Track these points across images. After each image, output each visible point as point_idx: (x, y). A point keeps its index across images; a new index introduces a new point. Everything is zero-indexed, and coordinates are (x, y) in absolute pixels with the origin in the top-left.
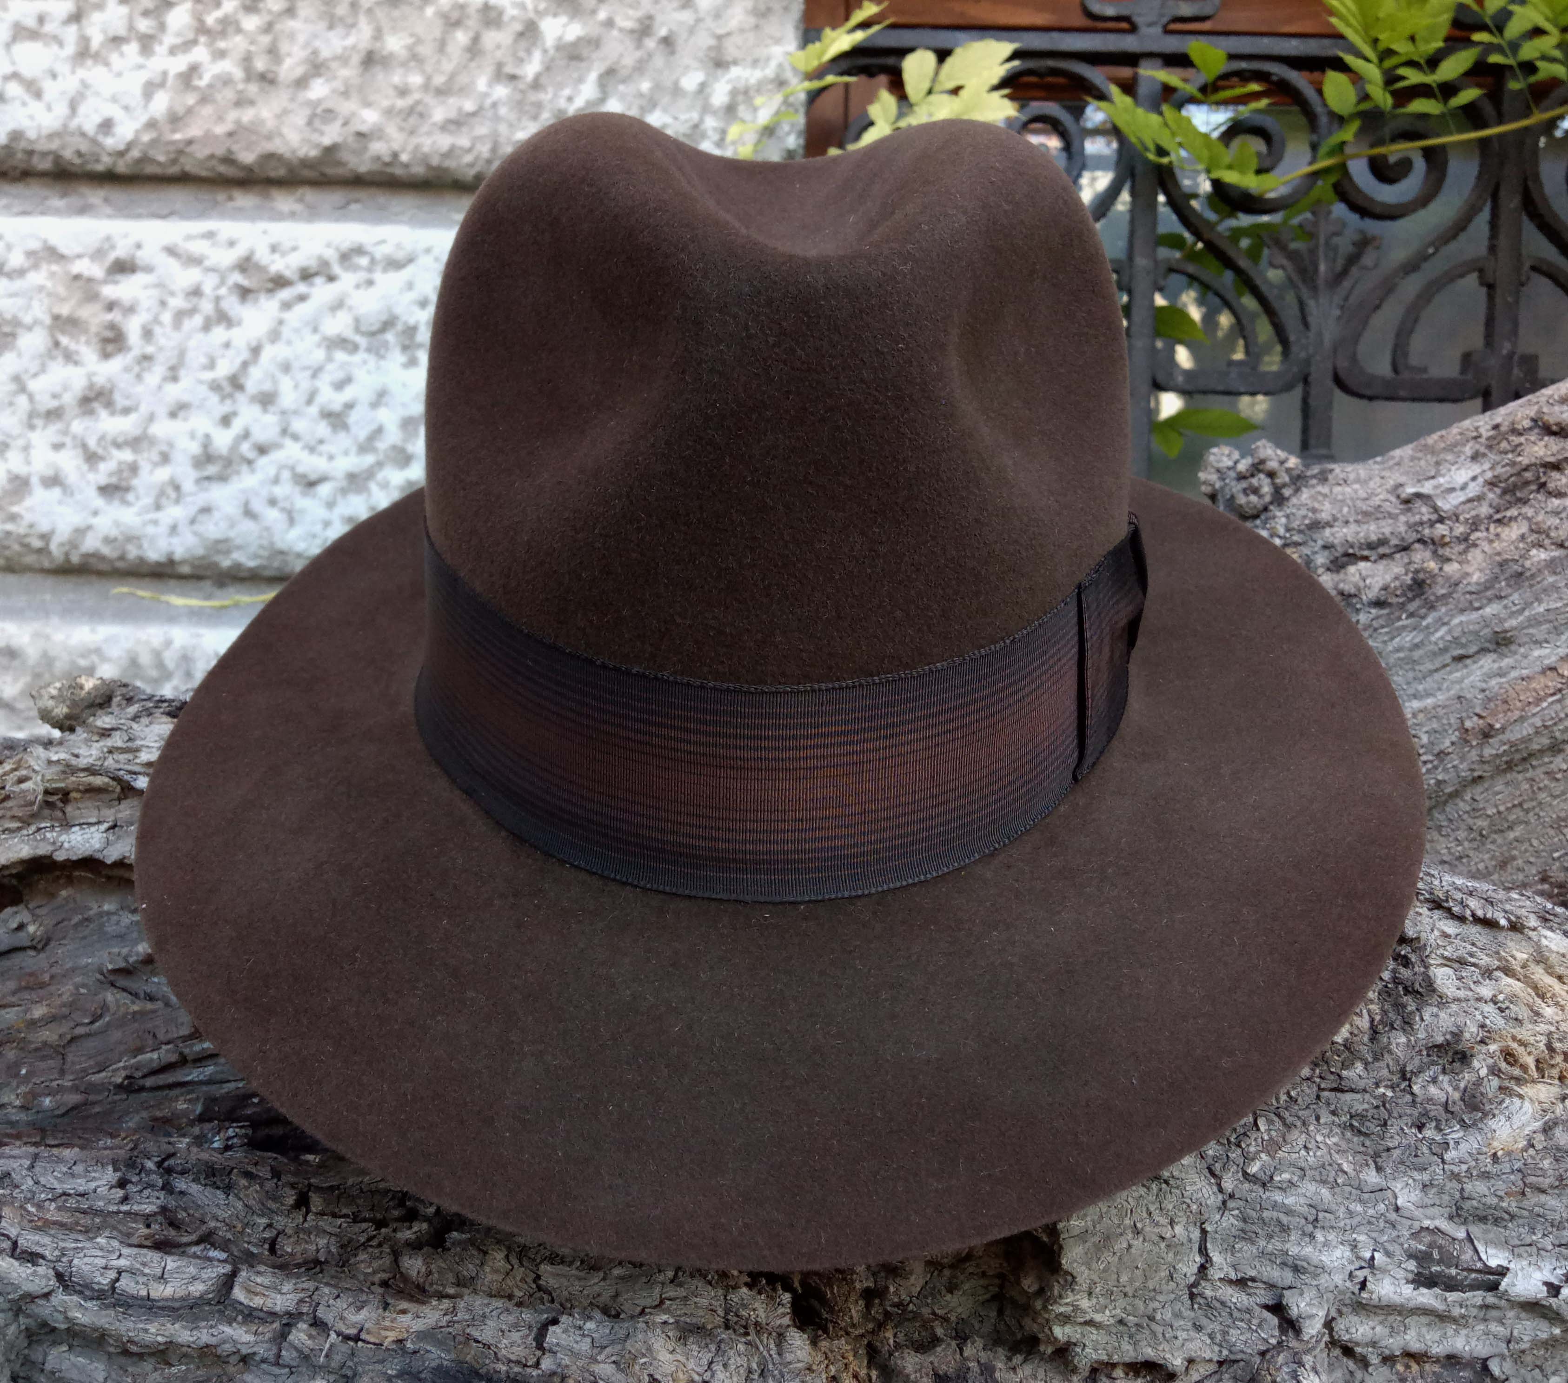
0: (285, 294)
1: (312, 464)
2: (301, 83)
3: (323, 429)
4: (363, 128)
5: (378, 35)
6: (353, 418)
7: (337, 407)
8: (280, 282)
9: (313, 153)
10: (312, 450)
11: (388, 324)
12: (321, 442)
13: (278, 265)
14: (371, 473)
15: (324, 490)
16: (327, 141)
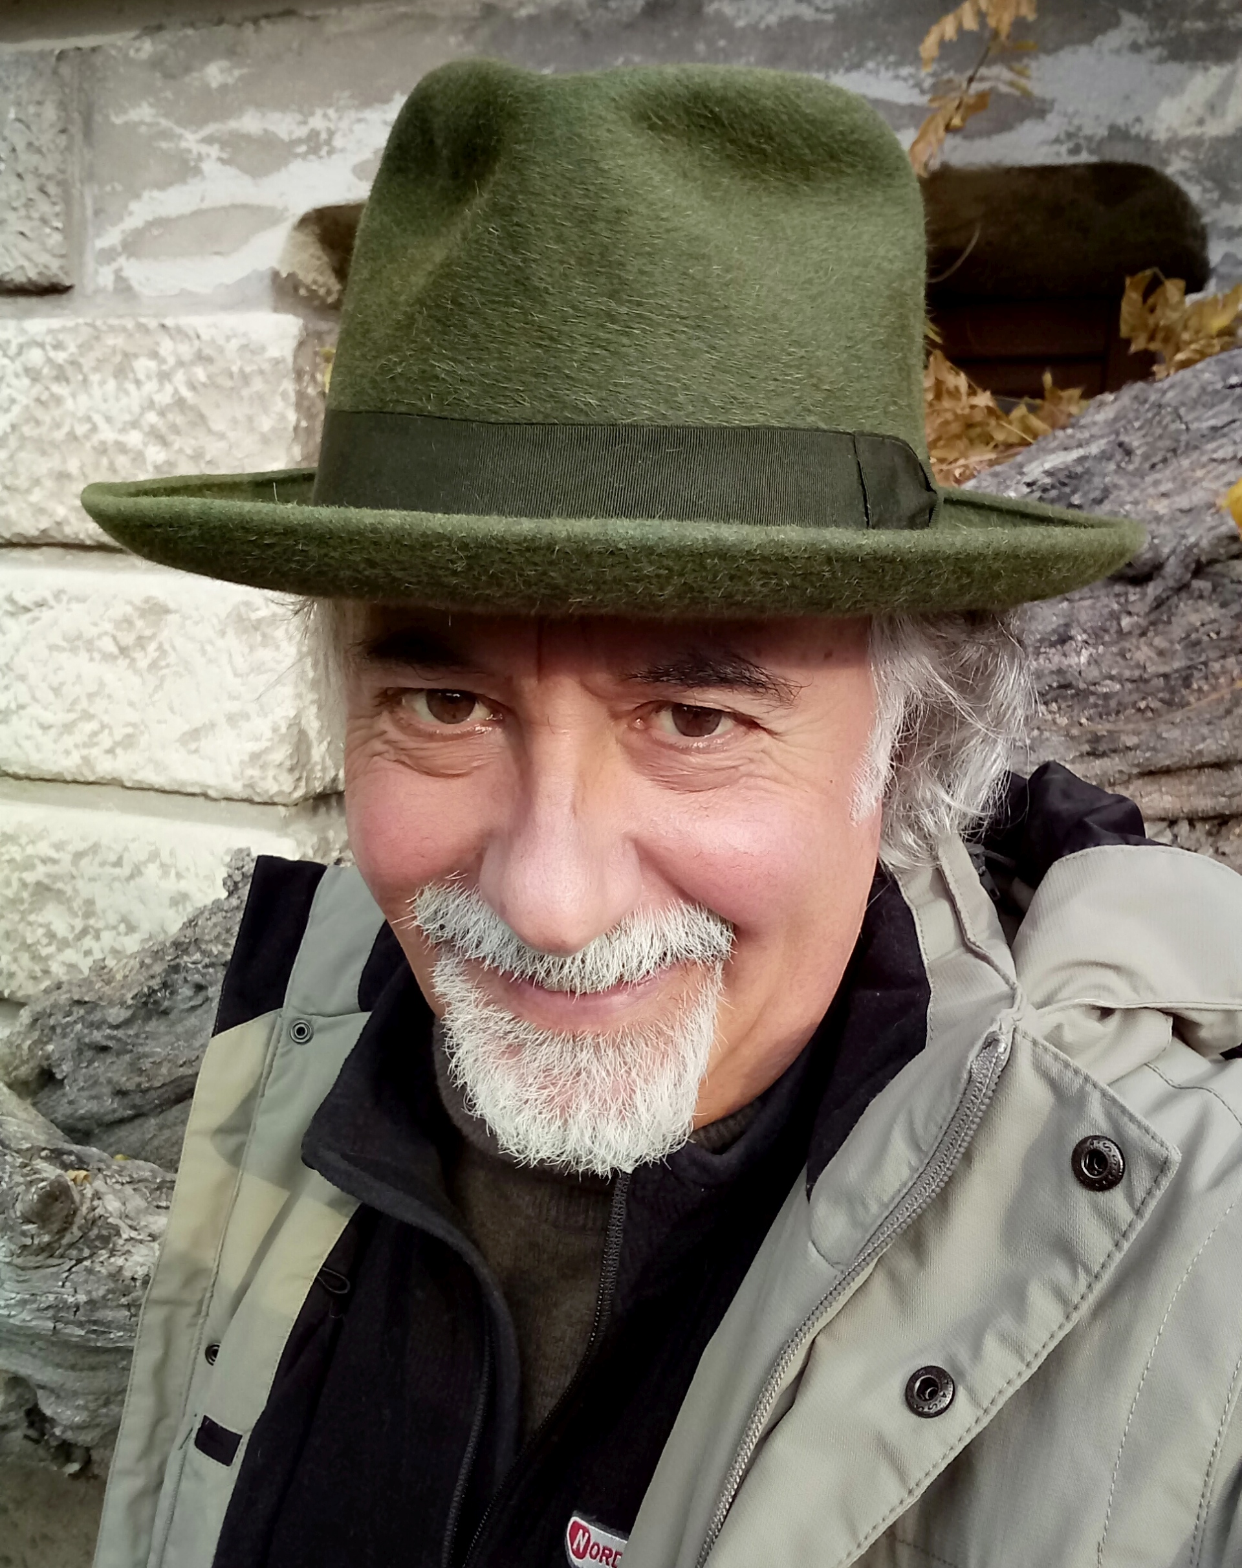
0: (29, 616)
1: (48, 717)
2: (28, 491)
3: (51, 696)
4: (58, 519)
5: (64, 461)
6: (65, 690)
7: (55, 684)
8: (27, 610)
9: (36, 533)
10: (46, 708)
11: (79, 637)
12: (51, 704)
13: (23, 599)
14: (74, 723)
15: (53, 732)
16: (42, 526)
